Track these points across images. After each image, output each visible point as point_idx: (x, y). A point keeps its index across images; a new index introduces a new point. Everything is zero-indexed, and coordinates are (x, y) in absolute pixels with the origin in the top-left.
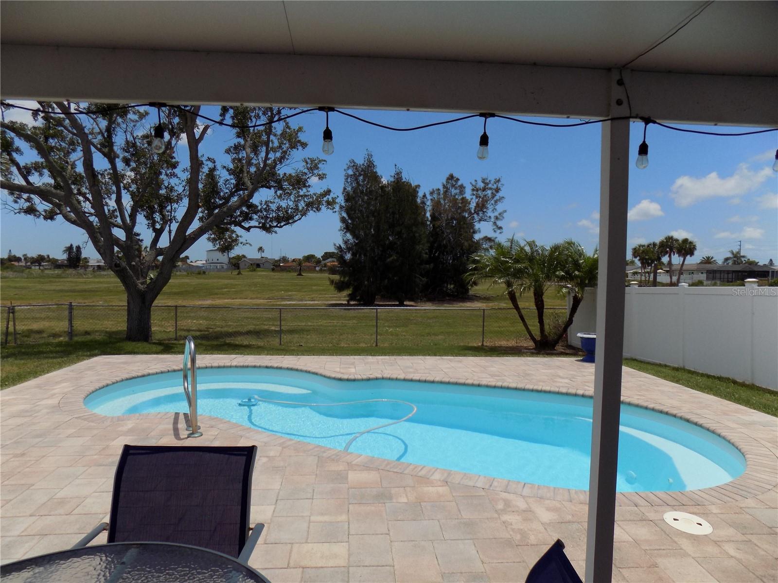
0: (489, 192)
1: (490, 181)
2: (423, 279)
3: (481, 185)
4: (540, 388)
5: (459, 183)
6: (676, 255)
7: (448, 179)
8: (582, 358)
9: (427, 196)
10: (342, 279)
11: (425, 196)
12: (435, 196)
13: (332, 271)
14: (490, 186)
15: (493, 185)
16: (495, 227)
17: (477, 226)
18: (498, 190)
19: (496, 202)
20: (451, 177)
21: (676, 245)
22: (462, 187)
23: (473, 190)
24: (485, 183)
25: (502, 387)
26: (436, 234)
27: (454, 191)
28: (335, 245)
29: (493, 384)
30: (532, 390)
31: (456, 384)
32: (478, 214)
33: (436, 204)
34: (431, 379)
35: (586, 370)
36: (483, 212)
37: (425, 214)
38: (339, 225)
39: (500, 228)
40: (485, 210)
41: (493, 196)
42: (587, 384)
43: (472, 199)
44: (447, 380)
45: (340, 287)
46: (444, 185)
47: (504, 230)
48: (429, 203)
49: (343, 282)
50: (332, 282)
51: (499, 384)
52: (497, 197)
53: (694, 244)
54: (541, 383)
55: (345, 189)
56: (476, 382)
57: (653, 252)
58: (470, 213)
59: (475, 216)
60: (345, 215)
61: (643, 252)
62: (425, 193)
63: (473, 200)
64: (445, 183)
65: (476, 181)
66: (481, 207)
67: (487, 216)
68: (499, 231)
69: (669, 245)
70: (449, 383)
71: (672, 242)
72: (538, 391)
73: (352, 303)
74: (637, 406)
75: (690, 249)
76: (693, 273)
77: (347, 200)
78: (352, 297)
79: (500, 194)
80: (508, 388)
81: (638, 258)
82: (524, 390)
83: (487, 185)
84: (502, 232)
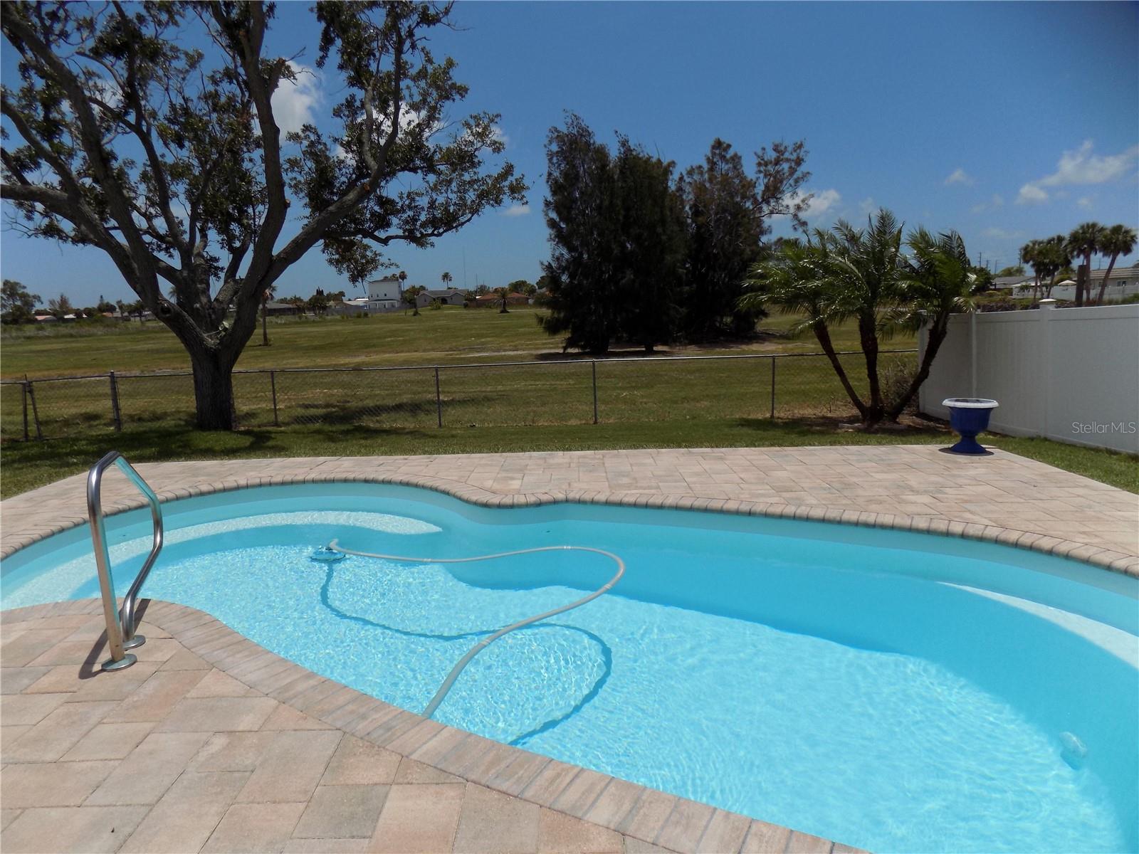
0: (785, 166)
1: (786, 147)
2: (681, 310)
3: (771, 155)
4: (871, 519)
5: (731, 153)
6: (1100, 255)
7: (713, 147)
8: (951, 446)
9: (685, 178)
10: (556, 316)
12: (696, 177)
13: (540, 303)
14: (787, 155)
15: (792, 153)
16: (796, 222)
17: (767, 222)
18: (799, 162)
19: (797, 181)
20: (718, 144)
21: (1100, 238)
22: (736, 160)
23: (759, 164)
24: (779, 152)
25: (794, 518)
27: (724, 167)
28: (542, 264)
29: (777, 510)
30: (857, 524)
31: (706, 510)
32: (768, 203)
33: (700, 189)
34: (657, 500)
35: (962, 473)
36: (777, 199)
37: (683, 207)
38: (548, 232)
39: (804, 223)
40: (779, 196)
41: (792, 171)
42: (968, 506)
43: (758, 178)
44: (687, 502)
45: (552, 327)
46: (708, 159)
47: (809, 224)
48: (688, 189)
49: (557, 320)
50: (541, 320)
51: (790, 510)
52: (798, 174)
53: (1133, 233)
54: (874, 507)
55: (550, 174)
56: (745, 507)
57: (1057, 251)
58: (755, 202)
59: (764, 205)
60: (554, 215)
61: (1040, 252)
62: (681, 174)
63: (761, 181)
64: (710, 155)
65: (764, 149)
66: (773, 192)
67: (782, 206)
68: (802, 228)
69: (1087, 240)
70: (691, 509)
71: (1093, 233)
72: (867, 525)
74: (1087, 562)
75: (1125, 242)
76: (1124, 283)
77: (554, 193)
78: (571, 342)
79: (803, 168)
80: (808, 519)
81: (1031, 263)
82: (840, 522)
83: (783, 155)
84: (807, 230)
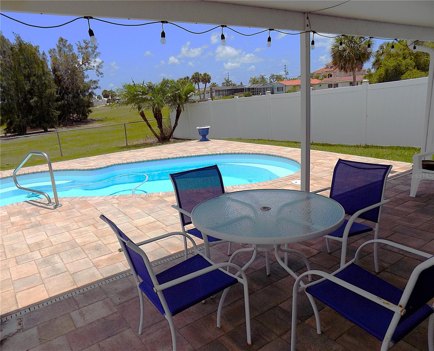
0: (90, 49)
1: (90, 42)
2: (57, 112)
3: (84, 45)
5: (68, 43)
6: (201, 83)
7: (60, 41)
9: (46, 54)
11: (44, 54)
12: (52, 54)
14: (90, 45)
15: (92, 44)
16: (97, 73)
17: (86, 73)
18: (96, 48)
19: (95, 56)
20: (62, 39)
21: (201, 77)
22: (70, 47)
23: (79, 48)
24: (86, 44)
26: (58, 80)
27: (65, 50)
32: (85, 65)
33: (56, 59)
36: (89, 63)
37: (47, 67)
39: (102, 74)
40: (89, 62)
43: (79, 55)
46: (58, 46)
47: (104, 75)
48: (48, 59)
52: (95, 53)
57: (188, 82)
58: (79, 64)
59: (83, 66)
61: (182, 82)
62: (44, 52)
63: (80, 55)
64: (58, 44)
65: (79, 42)
66: (86, 60)
67: (91, 66)
68: (101, 76)
69: (197, 78)
73: (8, 135)
75: (208, 79)
78: (8, 130)
79: (97, 51)
83: (88, 45)
84: (103, 76)
